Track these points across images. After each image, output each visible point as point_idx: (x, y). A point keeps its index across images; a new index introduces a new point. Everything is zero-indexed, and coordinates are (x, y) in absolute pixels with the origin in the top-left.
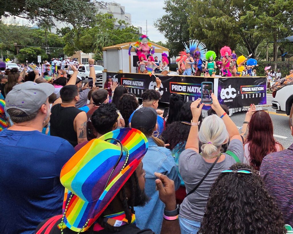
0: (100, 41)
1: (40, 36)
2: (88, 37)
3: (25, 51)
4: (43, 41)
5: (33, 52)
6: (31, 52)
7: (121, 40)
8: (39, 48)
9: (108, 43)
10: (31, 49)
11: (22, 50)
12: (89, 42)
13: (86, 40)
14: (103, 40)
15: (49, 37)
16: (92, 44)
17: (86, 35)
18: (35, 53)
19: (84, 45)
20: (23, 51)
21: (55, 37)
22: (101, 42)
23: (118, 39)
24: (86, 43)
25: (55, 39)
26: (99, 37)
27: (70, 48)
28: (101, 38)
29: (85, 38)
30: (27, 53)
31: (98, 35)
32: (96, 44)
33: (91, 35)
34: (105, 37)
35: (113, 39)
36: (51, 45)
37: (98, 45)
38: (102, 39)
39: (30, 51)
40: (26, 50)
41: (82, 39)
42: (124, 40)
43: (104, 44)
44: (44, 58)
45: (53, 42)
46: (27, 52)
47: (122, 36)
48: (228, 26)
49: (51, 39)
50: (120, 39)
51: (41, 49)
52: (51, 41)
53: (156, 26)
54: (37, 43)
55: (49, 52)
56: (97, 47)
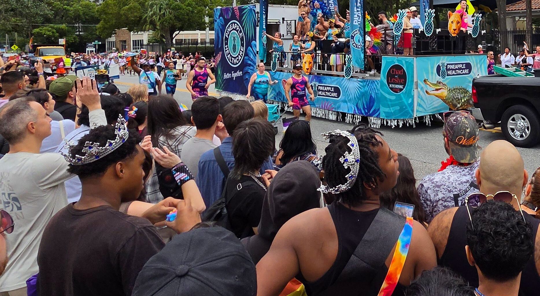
0: (152, 12)
1: (66, 7)
2: (134, 7)
3: (41, 32)
4: (71, 14)
5: (53, 32)
6: (51, 34)
7: (187, 9)
8: (63, 26)
9: (166, 15)
10: (50, 29)
11: (36, 30)
12: (135, 14)
13: (130, 12)
14: (158, 10)
15: (80, 7)
16: (141, 18)
17: (131, 4)
18: (58, 34)
19: (127, 19)
20: (38, 32)
21: (91, 7)
22: (154, 14)
23: (181, 9)
24: (131, 17)
25: (90, 9)
26: (152, 6)
27: (106, 26)
28: (154, 8)
29: (130, 9)
30: (45, 34)
31: (151, 3)
32: (146, 17)
33: (140, 4)
34: (162, 5)
35: (173, 9)
36: (84, 20)
37: (149, 19)
38: (157, 8)
39: (49, 32)
40: (42, 30)
41: (123, 10)
42: (191, 9)
43: (158, 17)
44: (71, 42)
45: (87, 15)
46: (43, 34)
47: (188, 3)
49: (83, 10)
50: (184, 7)
51: (67, 28)
52: (84, 14)
54: (62, 18)
55: (81, 32)
56: (149, 21)
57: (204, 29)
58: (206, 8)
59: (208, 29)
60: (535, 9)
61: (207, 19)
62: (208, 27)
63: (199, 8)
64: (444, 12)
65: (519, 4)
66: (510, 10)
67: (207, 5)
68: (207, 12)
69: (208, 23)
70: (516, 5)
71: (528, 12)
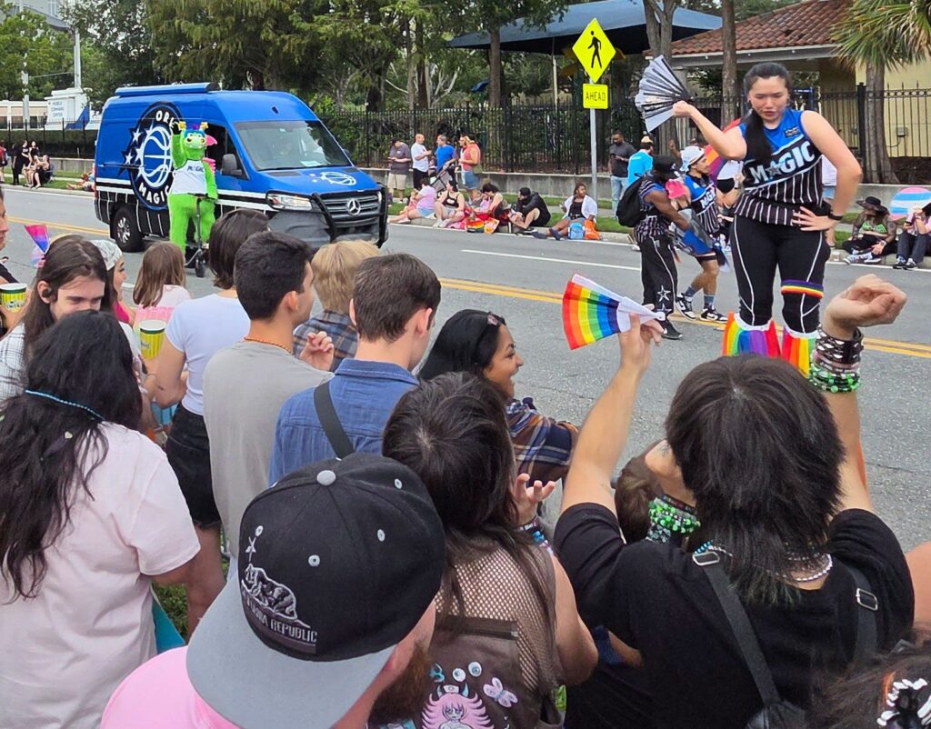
48: (252, 11)
53: (66, 16)
57: (20, 98)
58: (24, 55)
59: (27, 97)
60: (742, 49)
61: (25, 78)
62: (27, 93)
63: (10, 56)
64: (514, 61)
65: (699, 39)
66: (680, 51)
67: (26, 50)
68: (25, 64)
69: (28, 87)
70: (694, 41)
71: (729, 56)
